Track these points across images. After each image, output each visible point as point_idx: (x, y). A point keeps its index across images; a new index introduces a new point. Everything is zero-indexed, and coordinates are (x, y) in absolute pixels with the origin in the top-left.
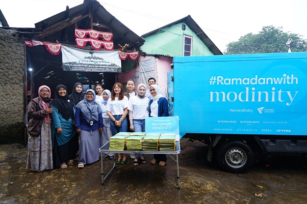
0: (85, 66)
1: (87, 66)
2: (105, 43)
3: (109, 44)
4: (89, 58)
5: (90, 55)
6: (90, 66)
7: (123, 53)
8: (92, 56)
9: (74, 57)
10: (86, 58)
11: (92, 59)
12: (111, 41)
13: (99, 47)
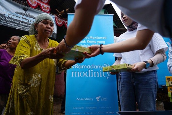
0: (16, 22)
1: (18, 22)
2: (42, 4)
3: (46, 6)
4: (21, 14)
5: (24, 12)
6: (22, 24)
7: (59, 19)
8: (26, 13)
9: (3, 9)
10: (17, 13)
11: (25, 17)
12: (47, 4)
13: (35, 5)
